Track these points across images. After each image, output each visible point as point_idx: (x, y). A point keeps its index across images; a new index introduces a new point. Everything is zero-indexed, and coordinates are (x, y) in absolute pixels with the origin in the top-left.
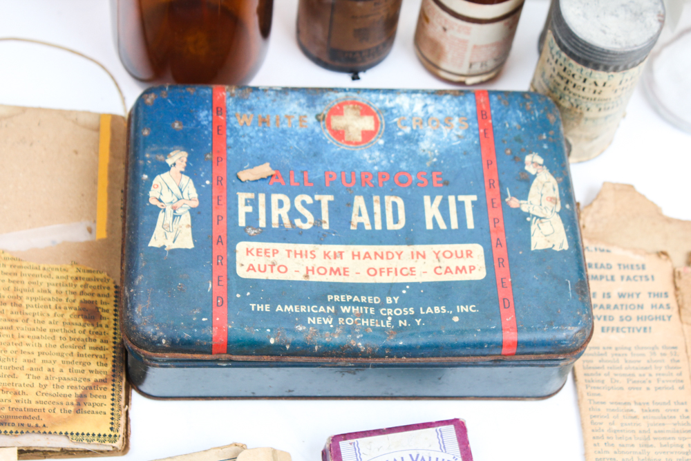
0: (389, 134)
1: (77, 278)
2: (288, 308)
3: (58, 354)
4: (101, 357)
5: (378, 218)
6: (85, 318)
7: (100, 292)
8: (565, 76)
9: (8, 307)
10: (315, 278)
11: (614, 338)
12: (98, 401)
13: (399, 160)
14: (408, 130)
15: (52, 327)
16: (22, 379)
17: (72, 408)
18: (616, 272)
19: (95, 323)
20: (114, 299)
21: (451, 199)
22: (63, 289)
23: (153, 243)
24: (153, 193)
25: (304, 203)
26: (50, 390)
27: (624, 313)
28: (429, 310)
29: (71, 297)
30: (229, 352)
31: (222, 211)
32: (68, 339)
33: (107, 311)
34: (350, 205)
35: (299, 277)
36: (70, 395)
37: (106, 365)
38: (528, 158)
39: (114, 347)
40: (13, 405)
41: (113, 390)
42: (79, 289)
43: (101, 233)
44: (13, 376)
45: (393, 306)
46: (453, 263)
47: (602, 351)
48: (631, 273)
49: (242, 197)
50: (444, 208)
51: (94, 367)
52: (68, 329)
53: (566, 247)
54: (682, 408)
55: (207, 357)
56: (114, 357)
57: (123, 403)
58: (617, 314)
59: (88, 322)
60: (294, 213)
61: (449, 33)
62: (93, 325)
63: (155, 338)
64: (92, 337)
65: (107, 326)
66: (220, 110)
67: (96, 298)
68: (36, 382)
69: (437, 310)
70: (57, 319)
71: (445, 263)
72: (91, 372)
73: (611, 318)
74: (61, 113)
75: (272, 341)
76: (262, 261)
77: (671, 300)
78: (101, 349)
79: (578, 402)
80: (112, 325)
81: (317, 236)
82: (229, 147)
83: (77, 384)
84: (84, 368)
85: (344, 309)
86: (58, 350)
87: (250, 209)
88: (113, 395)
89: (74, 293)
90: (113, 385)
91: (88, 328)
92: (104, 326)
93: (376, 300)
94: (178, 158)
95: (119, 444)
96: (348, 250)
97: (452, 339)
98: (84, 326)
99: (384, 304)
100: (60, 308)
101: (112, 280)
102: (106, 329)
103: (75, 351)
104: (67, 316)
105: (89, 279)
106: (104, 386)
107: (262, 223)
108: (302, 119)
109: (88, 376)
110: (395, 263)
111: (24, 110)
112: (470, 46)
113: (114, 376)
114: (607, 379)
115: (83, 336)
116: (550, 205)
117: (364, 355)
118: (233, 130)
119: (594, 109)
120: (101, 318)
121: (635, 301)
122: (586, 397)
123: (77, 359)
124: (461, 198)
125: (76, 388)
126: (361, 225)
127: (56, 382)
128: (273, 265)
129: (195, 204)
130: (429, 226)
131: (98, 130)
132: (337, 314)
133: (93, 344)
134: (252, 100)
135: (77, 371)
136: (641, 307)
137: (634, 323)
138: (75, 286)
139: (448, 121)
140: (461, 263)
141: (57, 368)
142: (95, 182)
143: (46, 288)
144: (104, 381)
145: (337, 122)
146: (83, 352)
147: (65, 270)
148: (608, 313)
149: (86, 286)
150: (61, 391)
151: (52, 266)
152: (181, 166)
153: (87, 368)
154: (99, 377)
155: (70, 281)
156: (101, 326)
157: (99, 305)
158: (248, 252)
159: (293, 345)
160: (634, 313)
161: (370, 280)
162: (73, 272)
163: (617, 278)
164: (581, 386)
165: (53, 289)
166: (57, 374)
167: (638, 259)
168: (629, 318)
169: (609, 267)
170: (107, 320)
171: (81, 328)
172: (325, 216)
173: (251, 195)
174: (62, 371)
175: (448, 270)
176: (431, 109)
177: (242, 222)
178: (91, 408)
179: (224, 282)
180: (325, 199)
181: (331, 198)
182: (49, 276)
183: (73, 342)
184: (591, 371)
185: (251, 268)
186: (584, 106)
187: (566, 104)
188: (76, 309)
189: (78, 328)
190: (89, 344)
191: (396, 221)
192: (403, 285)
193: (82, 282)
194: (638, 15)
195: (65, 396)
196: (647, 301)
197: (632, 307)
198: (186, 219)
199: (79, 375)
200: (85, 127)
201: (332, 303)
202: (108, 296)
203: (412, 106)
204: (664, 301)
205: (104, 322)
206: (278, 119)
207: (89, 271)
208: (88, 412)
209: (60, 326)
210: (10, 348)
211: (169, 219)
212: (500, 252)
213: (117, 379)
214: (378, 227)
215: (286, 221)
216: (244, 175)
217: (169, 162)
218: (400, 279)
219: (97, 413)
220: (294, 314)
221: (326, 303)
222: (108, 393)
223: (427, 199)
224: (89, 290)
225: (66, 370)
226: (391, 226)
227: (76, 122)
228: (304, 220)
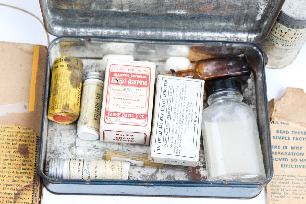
1: (18, 132)
3: (6, 172)
4: (28, 174)
6: (21, 153)
7: (29, 139)
11: (287, 170)
12: (25, 196)
15: (4, 158)
17: (12, 200)
18: (291, 135)
19: (26, 156)
20: (36, 143)
22: (11, 138)
26: (2, 190)
27: (293, 157)
29: (15, 142)
32: (12, 164)
33: (32, 149)
36: (11, 194)
37: (30, 178)
39: (35, 169)
41: (33, 191)
42: (19, 138)
43: (31, 109)
47: (281, 177)
48: (298, 136)
51: (24, 179)
52: (12, 159)
56: (35, 173)
57: (38, 197)
58: (289, 157)
59: (22, 155)
62: (25, 157)
64: (24, 163)
65: (32, 158)
67: (27, 143)
70: (7, 153)
72: (23, 181)
73: (287, 160)
74: (14, 44)
78: (28, 169)
80: (34, 157)
83: (15, 188)
84: (19, 179)
86: (6, 170)
88: (33, 193)
89: (16, 140)
90: (33, 188)
91: (22, 159)
92: (30, 157)
98: (20, 157)
100: (9, 148)
101: (35, 133)
102: (31, 159)
103: (15, 171)
104: (12, 152)
105: (24, 133)
106: (29, 189)
109: (21, 183)
113: (34, 183)
114: (282, 192)
115: (20, 163)
120: (29, 153)
121: (299, 151)
122: (271, 202)
123: (16, 175)
125: (15, 190)
127: (5, 186)
131: (32, 54)
133: (24, 167)
135: (16, 181)
136: (302, 154)
137: (298, 163)
138: (17, 136)
141: (6, 179)
142: (30, 82)
143: (2, 138)
144: (29, 186)
146: (19, 171)
147: (12, 128)
148: (285, 157)
149: (22, 136)
150: (7, 191)
151: (6, 126)
153: (21, 179)
154: (26, 184)
155: (14, 134)
156: (29, 157)
157: (29, 147)
160: (298, 158)
162: (16, 129)
163: (291, 138)
164: (269, 196)
165: (6, 138)
166: (5, 182)
167: (302, 129)
168: (296, 160)
169: (287, 132)
170: (32, 154)
171: (18, 159)
174: (8, 181)
178: (21, 200)
182: (4, 131)
183: (14, 166)
184: (274, 188)
188: (16, 149)
189: (17, 159)
190: (22, 167)
193: (21, 135)
195: (9, 194)
197: (297, 154)
199: (17, 183)
200: (26, 52)
202: (33, 141)
205: (30, 155)
207: (24, 129)
208: (20, 202)
209: (8, 158)
213: (36, 185)
219: (24, 203)
222: (31, 193)
224: (23, 139)
225: (10, 181)
227: (21, 49)
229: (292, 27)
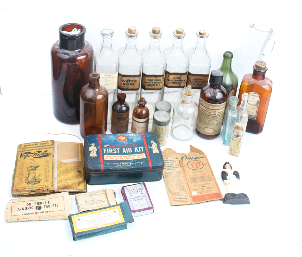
0: (128, 139)
2: (113, 164)
5: (127, 151)
8: (156, 129)
9: (65, 171)
10: (117, 160)
11: (169, 171)
13: (130, 143)
14: (131, 139)
16: (68, 181)
17: (77, 185)
21: (139, 148)
23: (90, 156)
24: (90, 149)
25: (115, 150)
26: (73, 183)
27: (171, 167)
28: (137, 163)
30: (104, 171)
31: (101, 151)
33: (82, 171)
34: (122, 149)
35: (115, 160)
37: (82, 179)
38: (151, 141)
39: (84, 176)
40: (67, 185)
43: (80, 160)
44: (67, 181)
45: (131, 163)
46: (140, 156)
47: (168, 173)
48: (172, 161)
49: (104, 149)
50: (138, 149)
53: (159, 152)
54: (182, 180)
55: (100, 172)
56: (84, 178)
57: (86, 185)
58: (170, 167)
60: (113, 151)
61: (137, 126)
63: (92, 169)
66: (100, 137)
67: (80, 169)
68: (71, 182)
69: (138, 163)
71: (139, 156)
73: (169, 168)
74: (72, 143)
75: (111, 168)
76: (108, 158)
77: (179, 165)
78: (81, 177)
79: (164, 181)
80: (83, 173)
81: (117, 154)
82: (101, 142)
85: (123, 164)
86: (74, 177)
87: (106, 151)
89: (76, 169)
91: (79, 174)
93: (128, 162)
94: (93, 144)
95: (85, 191)
96: (123, 156)
97: (141, 167)
99: (129, 163)
100: (74, 171)
101: (83, 167)
107: (108, 153)
108: (113, 138)
110: (131, 157)
111: (66, 142)
112: (141, 127)
113: (84, 181)
114: (169, 177)
116: (156, 147)
117: (127, 170)
118: (102, 140)
119: (162, 134)
122: (166, 180)
123: (77, 178)
124: (141, 147)
125: (78, 182)
126: (124, 152)
128: (110, 158)
129: (97, 150)
130: (136, 151)
131: (78, 145)
132: (122, 164)
134: (105, 136)
136: (174, 166)
137: (173, 168)
138: (76, 167)
139: (138, 137)
140: (141, 156)
142: (78, 153)
143: (71, 168)
144: (82, 181)
145: (119, 138)
147: (74, 165)
148: (168, 167)
149: (78, 168)
151: (72, 165)
152: (94, 145)
153: (79, 179)
154: (81, 181)
158: (106, 157)
159: (115, 169)
160: (173, 167)
161: (127, 160)
162: (76, 165)
163: (169, 162)
164: (165, 178)
165: (73, 168)
166: (74, 180)
167: (173, 159)
168: (172, 168)
169: (168, 161)
172: (118, 151)
173: (106, 149)
175: (139, 157)
176: (135, 135)
177: (105, 153)
179: (102, 161)
180: (118, 149)
181: (119, 149)
183: (77, 176)
184: (166, 176)
185: (107, 159)
186: (160, 134)
187: (157, 134)
188: (77, 171)
189: (77, 174)
190: (79, 176)
191: (130, 151)
192: (132, 160)
194: (166, 117)
195: (76, 183)
196: (175, 165)
197: (172, 166)
198: (95, 152)
200: (76, 145)
201: (121, 163)
202: (82, 169)
203: (131, 135)
204: (178, 165)
205: (81, 173)
206: (109, 138)
207: (78, 165)
208: (80, 186)
209: (74, 173)
210: (66, 177)
211: (93, 153)
212: (148, 154)
214: (127, 152)
215: (112, 152)
216: (105, 146)
217: (92, 145)
218: (132, 159)
219: (82, 186)
220: (114, 165)
221: (120, 163)
222: (83, 183)
223: (135, 148)
225: (76, 180)
226: (129, 152)
227: (74, 144)
228: (115, 152)
229: (164, 126)
